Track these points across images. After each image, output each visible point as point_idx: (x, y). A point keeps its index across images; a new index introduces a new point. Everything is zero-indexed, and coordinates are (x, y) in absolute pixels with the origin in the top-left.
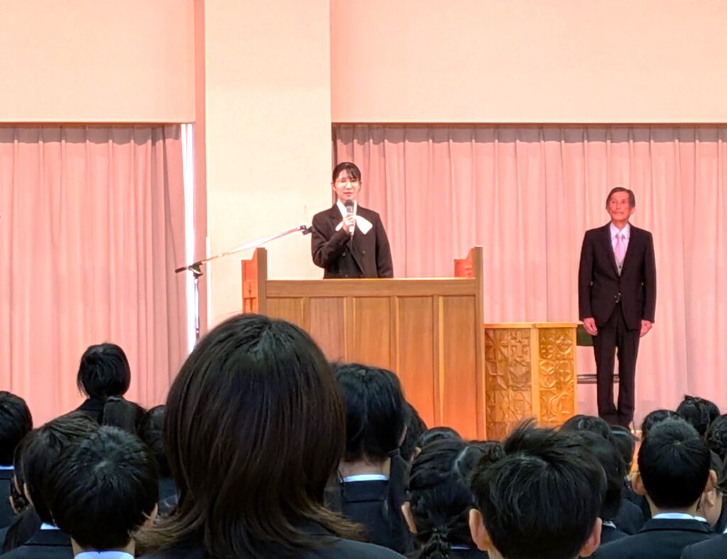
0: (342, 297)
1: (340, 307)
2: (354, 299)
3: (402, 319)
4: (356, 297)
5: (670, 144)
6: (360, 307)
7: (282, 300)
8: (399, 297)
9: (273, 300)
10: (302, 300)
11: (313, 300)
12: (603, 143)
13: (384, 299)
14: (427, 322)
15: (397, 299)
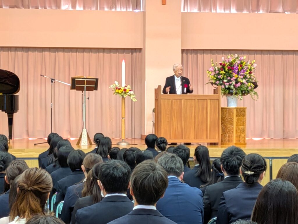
0: (182, 99)
1: (181, 102)
2: (185, 100)
3: (198, 105)
4: (186, 99)
5: (280, 56)
6: (187, 102)
7: (165, 100)
8: (197, 99)
9: (163, 100)
10: (171, 100)
11: (174, 100)
12: (261, 55)
13: (193, 100)
14: (205, 107)
15: (197, 100)
